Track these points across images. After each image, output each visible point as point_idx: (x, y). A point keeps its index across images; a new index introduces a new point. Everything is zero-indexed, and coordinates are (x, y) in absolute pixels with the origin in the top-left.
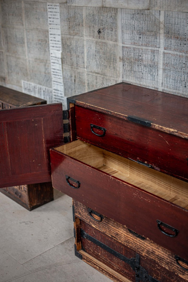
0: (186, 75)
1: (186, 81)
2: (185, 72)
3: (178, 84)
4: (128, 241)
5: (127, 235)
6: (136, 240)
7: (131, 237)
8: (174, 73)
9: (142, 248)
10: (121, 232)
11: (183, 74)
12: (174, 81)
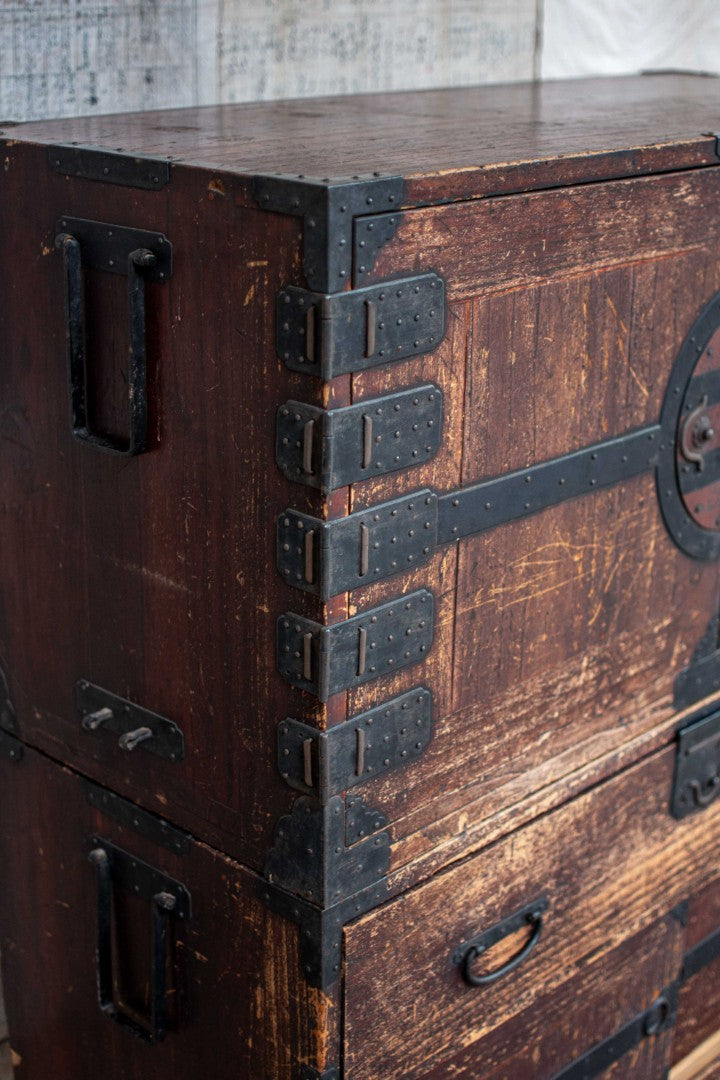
0: (93, 32)
1: (93, 67)
2: (86, 15)
3: (51, 98)
8: (21, 38)
11: (73, 30)
12: (24, 89)
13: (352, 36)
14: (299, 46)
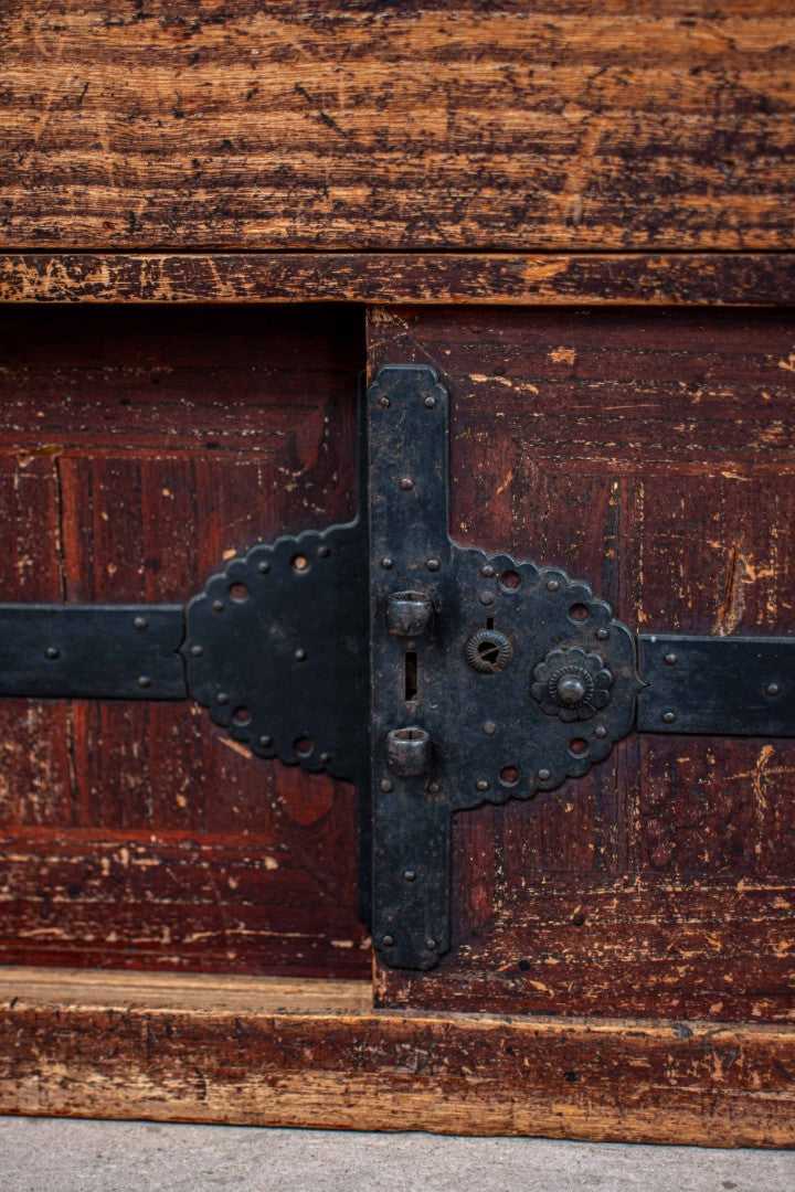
4: (212, 185)
5: (188, 81)
6: (371, 72)
7: (275, 78)
9: (511, 166)
10: (63, 76)
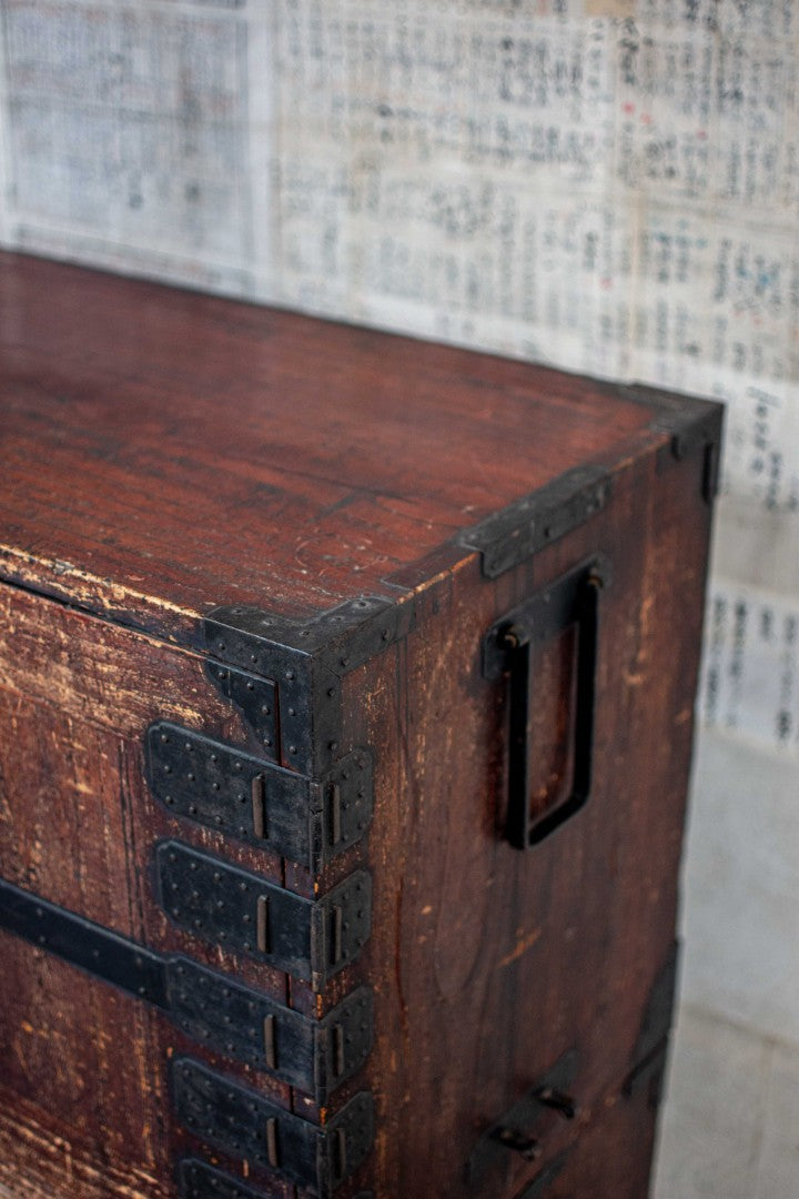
13: (467, 205)
14: (383, 199)
